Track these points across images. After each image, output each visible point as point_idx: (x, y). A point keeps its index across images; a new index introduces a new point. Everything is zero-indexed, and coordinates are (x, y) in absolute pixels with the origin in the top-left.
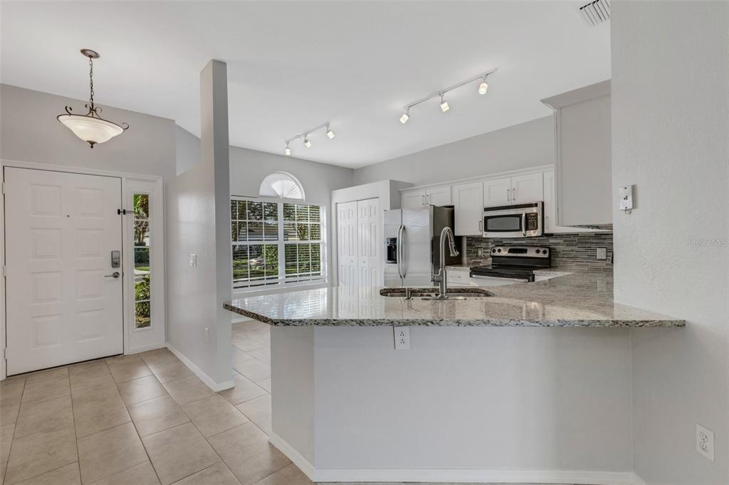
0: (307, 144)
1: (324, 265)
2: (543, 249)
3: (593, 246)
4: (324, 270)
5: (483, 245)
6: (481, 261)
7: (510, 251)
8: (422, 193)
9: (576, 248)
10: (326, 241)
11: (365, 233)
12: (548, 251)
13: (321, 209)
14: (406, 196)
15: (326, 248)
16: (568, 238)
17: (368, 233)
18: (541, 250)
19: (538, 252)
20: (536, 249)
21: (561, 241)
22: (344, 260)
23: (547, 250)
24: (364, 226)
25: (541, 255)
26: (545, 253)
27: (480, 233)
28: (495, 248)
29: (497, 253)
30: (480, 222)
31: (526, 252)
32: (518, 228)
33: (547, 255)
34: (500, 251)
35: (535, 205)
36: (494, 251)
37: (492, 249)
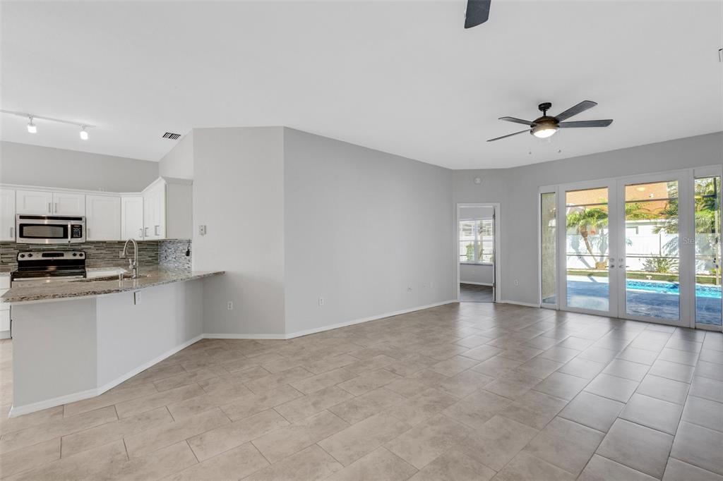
2: (80, 253)
3: (117, 250)
7: (44, 255)
9: (104, 251)
12: (84, 255)
16: (99, 244)
18: (78, 253)
19: (75, 255)
20: (73, 252)
21: (92, 247)
23: (83, 253)
25: (78, 257)
26: (81, 255)
27: (13, 239)
28: (23, 253)
29: (26, 258)
30: (12, 228)
31: (62, 255)
32: (62, 236)
33: (83, 257)
34: (31, 255)
35: (80, 219)
36: (23, 256)
37: (20, 254)
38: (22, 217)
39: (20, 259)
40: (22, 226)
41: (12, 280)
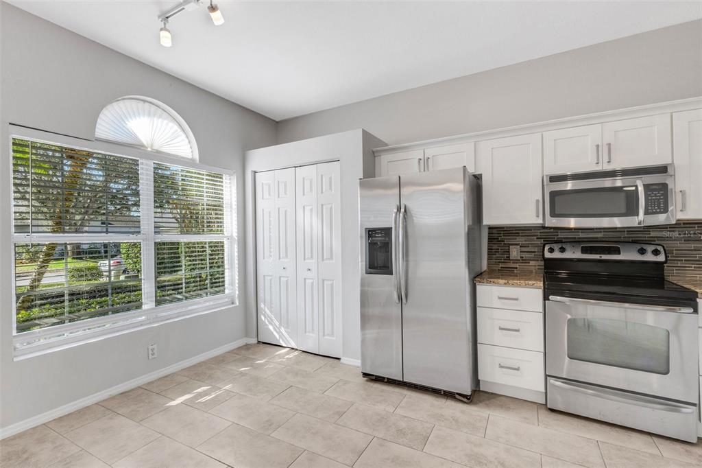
0: (214, 15)
1: (231, 275)
2: (653, 248)
4: (232, 284)
5: (521, 240)
6: (517, 265)
7: (584, 251)
8: (418, 154)
10: (235, 235)
11: (310, 222)
12: (662, 250)
13: (226, 179)
14: (384, 160)
15: (236, 246)
17: (316, 221)
18: (649, 248)
19: (642, 252)
20: (639, 247)
22: (267, 266)
24: (307, 209)
25: (649, 257)
26: (656, 253)
27: (540, 221)
28: (552, 246)
29: (557, 255)
30: (538, 201)
31: (618, 251)
32: (623, 211)
33: (661, 258)
34: (562, 250)
35: (663, 169)
36: (551, 250)
37: (547, 248)
38: (553, 179)
39: (548, 255)
40: (553, 195)
41: (546, 298)
